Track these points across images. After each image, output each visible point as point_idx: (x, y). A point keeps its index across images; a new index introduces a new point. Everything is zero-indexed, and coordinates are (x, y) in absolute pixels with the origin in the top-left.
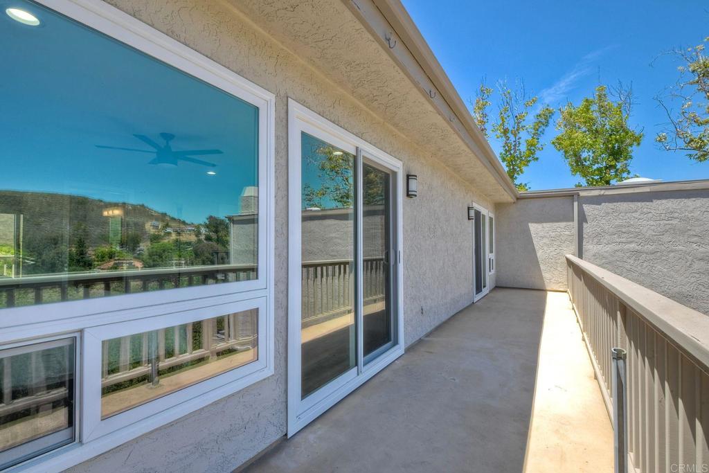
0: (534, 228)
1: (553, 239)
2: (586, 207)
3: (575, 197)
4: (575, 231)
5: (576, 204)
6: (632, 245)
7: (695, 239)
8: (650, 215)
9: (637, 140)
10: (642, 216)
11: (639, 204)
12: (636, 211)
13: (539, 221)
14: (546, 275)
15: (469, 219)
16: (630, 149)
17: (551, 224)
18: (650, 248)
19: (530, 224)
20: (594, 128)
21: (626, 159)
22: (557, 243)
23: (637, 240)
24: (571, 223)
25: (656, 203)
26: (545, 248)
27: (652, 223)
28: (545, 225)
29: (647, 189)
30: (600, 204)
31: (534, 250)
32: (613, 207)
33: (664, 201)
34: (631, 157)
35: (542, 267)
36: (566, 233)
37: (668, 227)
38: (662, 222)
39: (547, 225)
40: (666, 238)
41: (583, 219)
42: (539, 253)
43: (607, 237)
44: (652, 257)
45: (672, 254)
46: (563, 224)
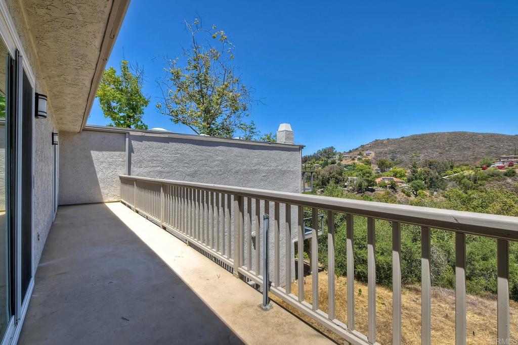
0: (94, 154)
1: (110, 164)
2: (133, 142)
3: (127, 134)
4: (126, 158)
5: (127, 139)
6: (159, 168)
7: (186, 165)
8: (168, 151)
9: (146, 103)
10: (164, 151)
11: (163, 144)
12: (161, 148)
13: (100, 149)
14: (104, 191)
15: (53, 144)
16: (142, 108)
17: (109, 152)
18: (167, 169)
19: (92, 152)
20: (120, 87)
21: (140, 113)
22: (113, 167)
23: (161, 165)
24: (123, 153)
25: (171, 144)
26: (104, 171)
27: (169, 155)
28: (104, 152)
29: (167, 136)
30: (142, 142)
31: (95, 172)
32: (149, 144)
33: (174, 144)
34: (143, 113)
35: (101, 185)
36: (121, 159)
37: (176, 158)
38: (173, 155)
39: (106, 153)
40: (175, 164)
41: (131, 150)
42: (99, 175)
43: (146, 163)
44: (168, 174)
45: (177, 173)
46: (118, 153)
